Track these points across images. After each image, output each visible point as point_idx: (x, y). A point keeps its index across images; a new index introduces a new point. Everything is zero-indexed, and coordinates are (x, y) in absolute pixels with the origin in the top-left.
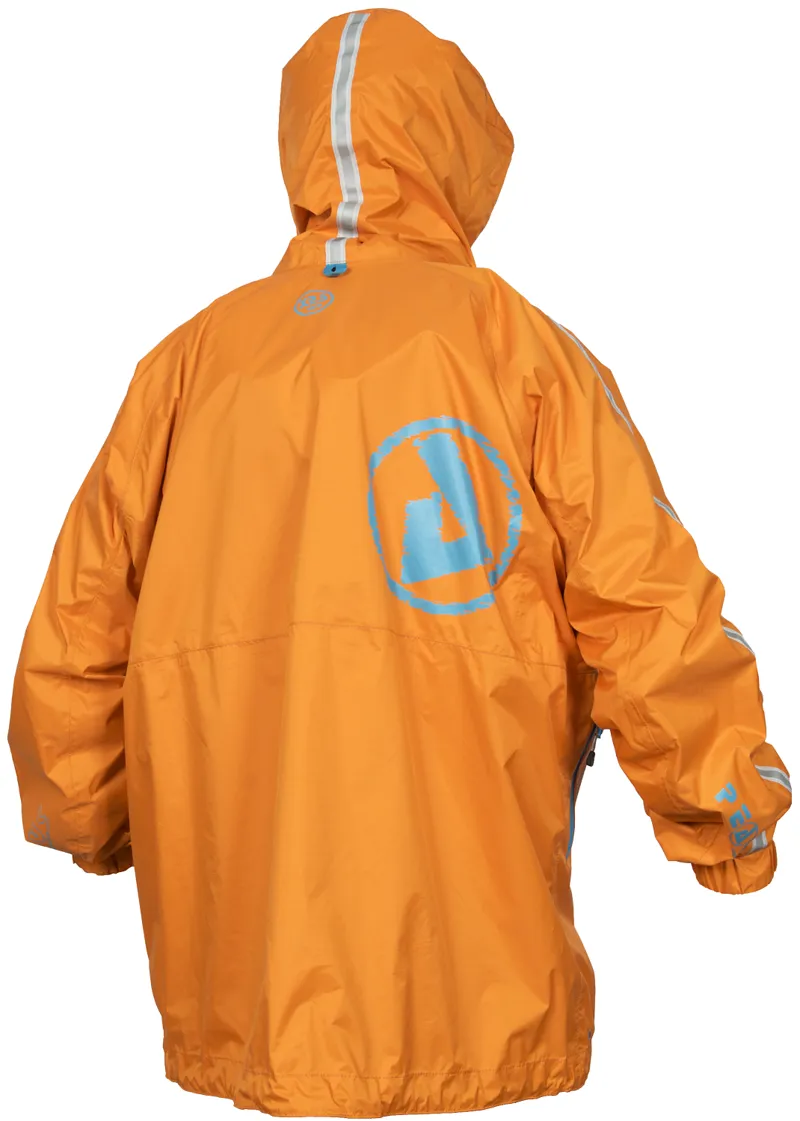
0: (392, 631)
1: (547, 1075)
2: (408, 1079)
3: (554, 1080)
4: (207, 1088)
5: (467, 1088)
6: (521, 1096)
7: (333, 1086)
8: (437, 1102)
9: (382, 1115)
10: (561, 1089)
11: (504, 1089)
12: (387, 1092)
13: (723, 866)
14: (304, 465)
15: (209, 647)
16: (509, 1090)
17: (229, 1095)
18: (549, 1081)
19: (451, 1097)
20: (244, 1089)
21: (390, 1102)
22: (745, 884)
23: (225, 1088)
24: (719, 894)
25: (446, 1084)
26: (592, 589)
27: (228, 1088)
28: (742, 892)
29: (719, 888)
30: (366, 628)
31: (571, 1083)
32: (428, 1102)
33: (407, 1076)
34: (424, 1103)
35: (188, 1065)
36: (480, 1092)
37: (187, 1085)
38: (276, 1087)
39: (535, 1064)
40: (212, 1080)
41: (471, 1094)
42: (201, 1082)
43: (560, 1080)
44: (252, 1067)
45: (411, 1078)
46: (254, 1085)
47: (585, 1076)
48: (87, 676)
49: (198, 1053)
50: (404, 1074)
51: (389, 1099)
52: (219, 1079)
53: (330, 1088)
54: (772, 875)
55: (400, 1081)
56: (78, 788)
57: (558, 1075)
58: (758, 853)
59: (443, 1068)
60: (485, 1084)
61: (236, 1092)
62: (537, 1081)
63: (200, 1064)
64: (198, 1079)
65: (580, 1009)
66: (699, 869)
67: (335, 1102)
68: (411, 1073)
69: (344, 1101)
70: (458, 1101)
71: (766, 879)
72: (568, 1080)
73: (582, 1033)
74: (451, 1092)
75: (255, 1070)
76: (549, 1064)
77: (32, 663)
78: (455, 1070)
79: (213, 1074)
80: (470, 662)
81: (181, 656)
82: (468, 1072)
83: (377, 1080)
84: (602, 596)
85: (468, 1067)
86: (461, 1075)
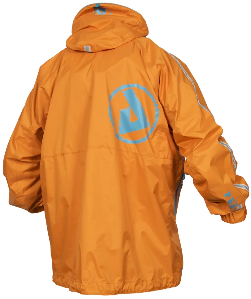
0: (116, 149)
1: (167, 282)
2: (124, 284)
3: (169, 284)
4: (62, 285)
5: (143, 286)
6: (160, 288)
7: (99, 286)
8: (134, 290)
9: (115, 294)
10: (172, 287)
11: (154, 286)
12: (117, 287)
13: (229, 215)
14: (90, 98)
15: (63, 154)
16: (155, 286)
17: (68, 287)
18: (168, 285)
19: (138, 289)
20: (73, 286)
21: (118, 290)
22: (236, 220)
23: (67, 286)
24: (229, 223)
25: (136, 285)
26: (181, 133)
27: (68, 285)
28: (236, 222)
29: (229, 222)
30: (109, 148)
31: (175, 285)
32: (131, 290)
33: (124, 282)
34: (130, 290)
35: (58, 278)
36: (147, 287)
37: (57, 283)
38: (82, 286)
39: (163, 279)
40: (64, 282)
41: (144, 288)
42: (61, 283)
43: (171, 284)
44: (75, 280)
45: (125, 283)
46: (76, 285)
47: (179, 283)
48: (22, 160)
49: (60, 274)
50: (123, 282)
51: (117, 290)
52: (66, 282)
53: (98, 286)
54: (245, 217)
55: (121, 284)
56: (19, 191)
57: (171, 283)
58: (240, 211)
59: (135, 280)
60: (148, 284)
61: (70, 287)
62: (164, 284)
63: (61, 278)
64: (60, 282)
65: (177, 262)
66: (222, 216)
67: (100, 291)
68: (125, 282)
69: (103, 290)
70: (140, 290)
71: (243, 218)
72: (174, 284)
73: (178, 270)
74: (137, 287)
75: (76, 281)
76: (168, 279)
77: (9, 156)
78: (139, 280)
79: (64, 280)
80: (140, 158)
81: (55, 157)
82: (143, 281)
83: (114, 284)
84: (183, 135)
85: (143, 279)
86: (141, 282)
